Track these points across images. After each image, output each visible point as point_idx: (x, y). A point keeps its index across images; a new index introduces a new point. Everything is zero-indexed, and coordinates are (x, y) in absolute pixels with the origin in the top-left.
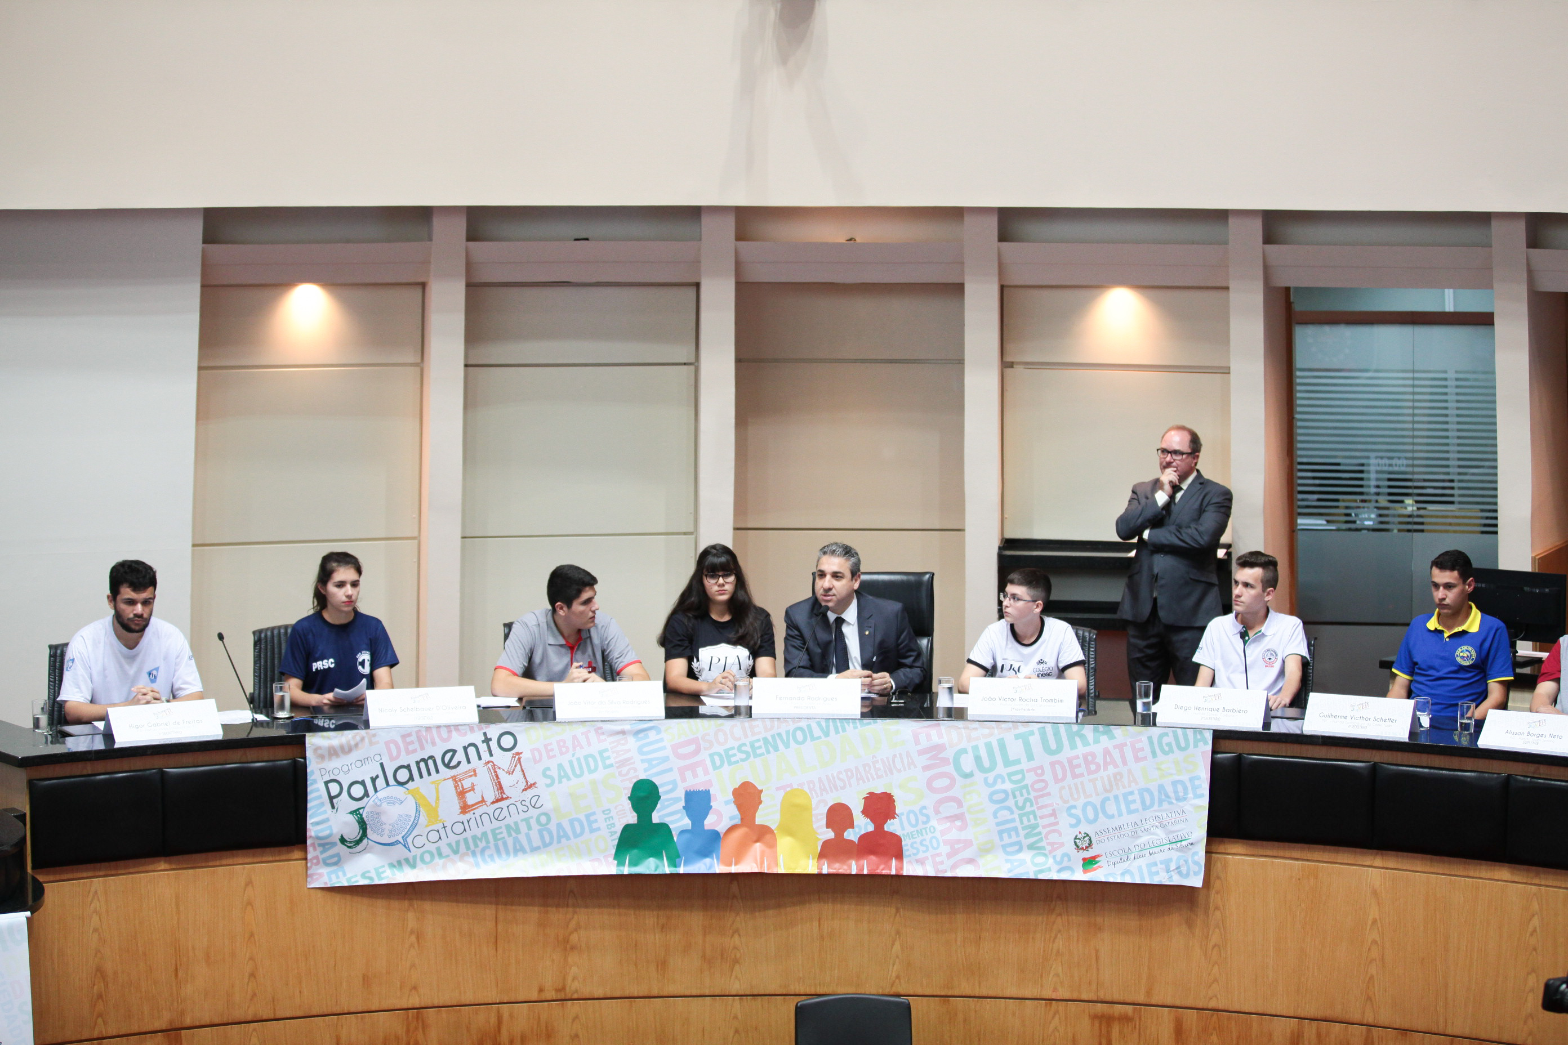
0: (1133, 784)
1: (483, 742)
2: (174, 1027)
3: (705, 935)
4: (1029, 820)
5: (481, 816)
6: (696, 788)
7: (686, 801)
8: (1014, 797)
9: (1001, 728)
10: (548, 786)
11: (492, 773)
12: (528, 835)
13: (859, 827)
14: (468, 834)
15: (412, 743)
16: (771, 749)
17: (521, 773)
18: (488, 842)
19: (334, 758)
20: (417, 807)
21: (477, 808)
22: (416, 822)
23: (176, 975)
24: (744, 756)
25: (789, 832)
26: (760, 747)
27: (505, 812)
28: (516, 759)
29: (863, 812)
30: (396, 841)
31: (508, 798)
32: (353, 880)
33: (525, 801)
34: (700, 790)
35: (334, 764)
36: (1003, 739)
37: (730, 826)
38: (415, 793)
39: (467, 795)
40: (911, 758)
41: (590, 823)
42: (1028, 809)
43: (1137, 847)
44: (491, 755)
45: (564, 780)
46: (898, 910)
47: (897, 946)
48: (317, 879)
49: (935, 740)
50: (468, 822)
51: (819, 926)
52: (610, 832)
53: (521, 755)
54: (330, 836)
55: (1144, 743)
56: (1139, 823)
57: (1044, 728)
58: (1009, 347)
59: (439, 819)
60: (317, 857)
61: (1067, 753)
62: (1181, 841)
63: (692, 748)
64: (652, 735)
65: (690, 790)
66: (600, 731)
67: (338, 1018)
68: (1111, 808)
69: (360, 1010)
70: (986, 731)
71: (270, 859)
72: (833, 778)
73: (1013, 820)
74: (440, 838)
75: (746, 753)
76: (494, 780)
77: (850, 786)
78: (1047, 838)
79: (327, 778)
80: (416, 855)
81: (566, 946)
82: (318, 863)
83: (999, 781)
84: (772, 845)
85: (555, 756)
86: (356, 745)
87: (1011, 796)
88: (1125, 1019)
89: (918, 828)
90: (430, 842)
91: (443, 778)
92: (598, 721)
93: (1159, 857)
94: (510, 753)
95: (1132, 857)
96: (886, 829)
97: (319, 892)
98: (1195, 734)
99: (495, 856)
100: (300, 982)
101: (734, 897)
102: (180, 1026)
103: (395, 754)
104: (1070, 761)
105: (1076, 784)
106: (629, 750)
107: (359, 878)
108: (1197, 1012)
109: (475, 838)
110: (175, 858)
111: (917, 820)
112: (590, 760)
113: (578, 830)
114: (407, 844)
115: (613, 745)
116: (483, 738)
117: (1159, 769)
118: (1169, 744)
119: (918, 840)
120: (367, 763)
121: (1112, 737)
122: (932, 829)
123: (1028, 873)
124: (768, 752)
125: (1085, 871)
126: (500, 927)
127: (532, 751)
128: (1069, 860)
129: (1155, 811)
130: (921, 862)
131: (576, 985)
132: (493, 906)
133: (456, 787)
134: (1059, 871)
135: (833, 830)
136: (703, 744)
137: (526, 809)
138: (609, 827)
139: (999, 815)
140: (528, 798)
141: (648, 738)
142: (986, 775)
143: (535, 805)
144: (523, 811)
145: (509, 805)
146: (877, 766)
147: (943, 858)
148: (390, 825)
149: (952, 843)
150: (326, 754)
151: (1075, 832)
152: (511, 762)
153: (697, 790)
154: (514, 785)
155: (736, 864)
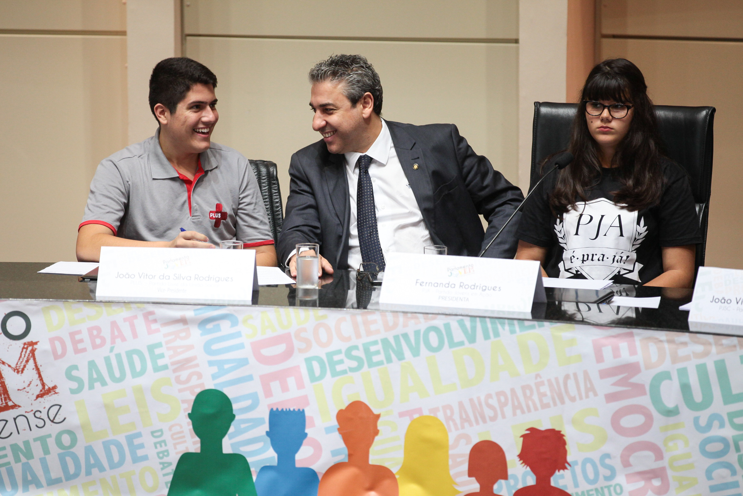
6: (286, 406)
7: (271, 424)
8: (737, 449)
9: (722, 345)
10: (73, 392)
12: (43, 461)
13: (515, 478)
16: (393, 356)
17: (35, 372)
24: (354, 364)
25: (417, 479)
26: (378, 353)
27: (11, 426)
28: (28, 352)
29: (524, 457)
31: (15, 406)
33: (40, 412)
34: (292, 409)
36: (723, 361)
37: (332, 464)
40: (591, 383)
41: (133, 448)
45: (97, 385)
49: (626, 357)
52: (161, 463)
53: (35, 346)
63: (281, 348)
64: (225, 327)
65: (277, 409)
66: (151, 317)
70: (699, 348)
72: (480, 404)
75: (359, 359)
77: (504, 417)
83: (716, 423)
85: (84, 350)
87: (732, 448)
89: (598, 486)
92: (148, 303)
94: (20, 343)
96: (553, 484)
106: (191, 347)
111: (597, 473)
112: (136, 358)
113: (116, 458)
115: (169, 338)
122: (618, 488)
124: (389, 360)
127: (52, 341)
135: (478, 481)
136: (297, 344)
137: (41, 423)
138: (161, 455)
139: (714, 474)
140: (45, 408)
141: (220, 330)
142: (697, 414)
143: (54, 419)
144: (37, 426)
145: (17, 417)
146: (543, 389)
152: (21, 355)
153: (286, 409)
154: (25, 388)
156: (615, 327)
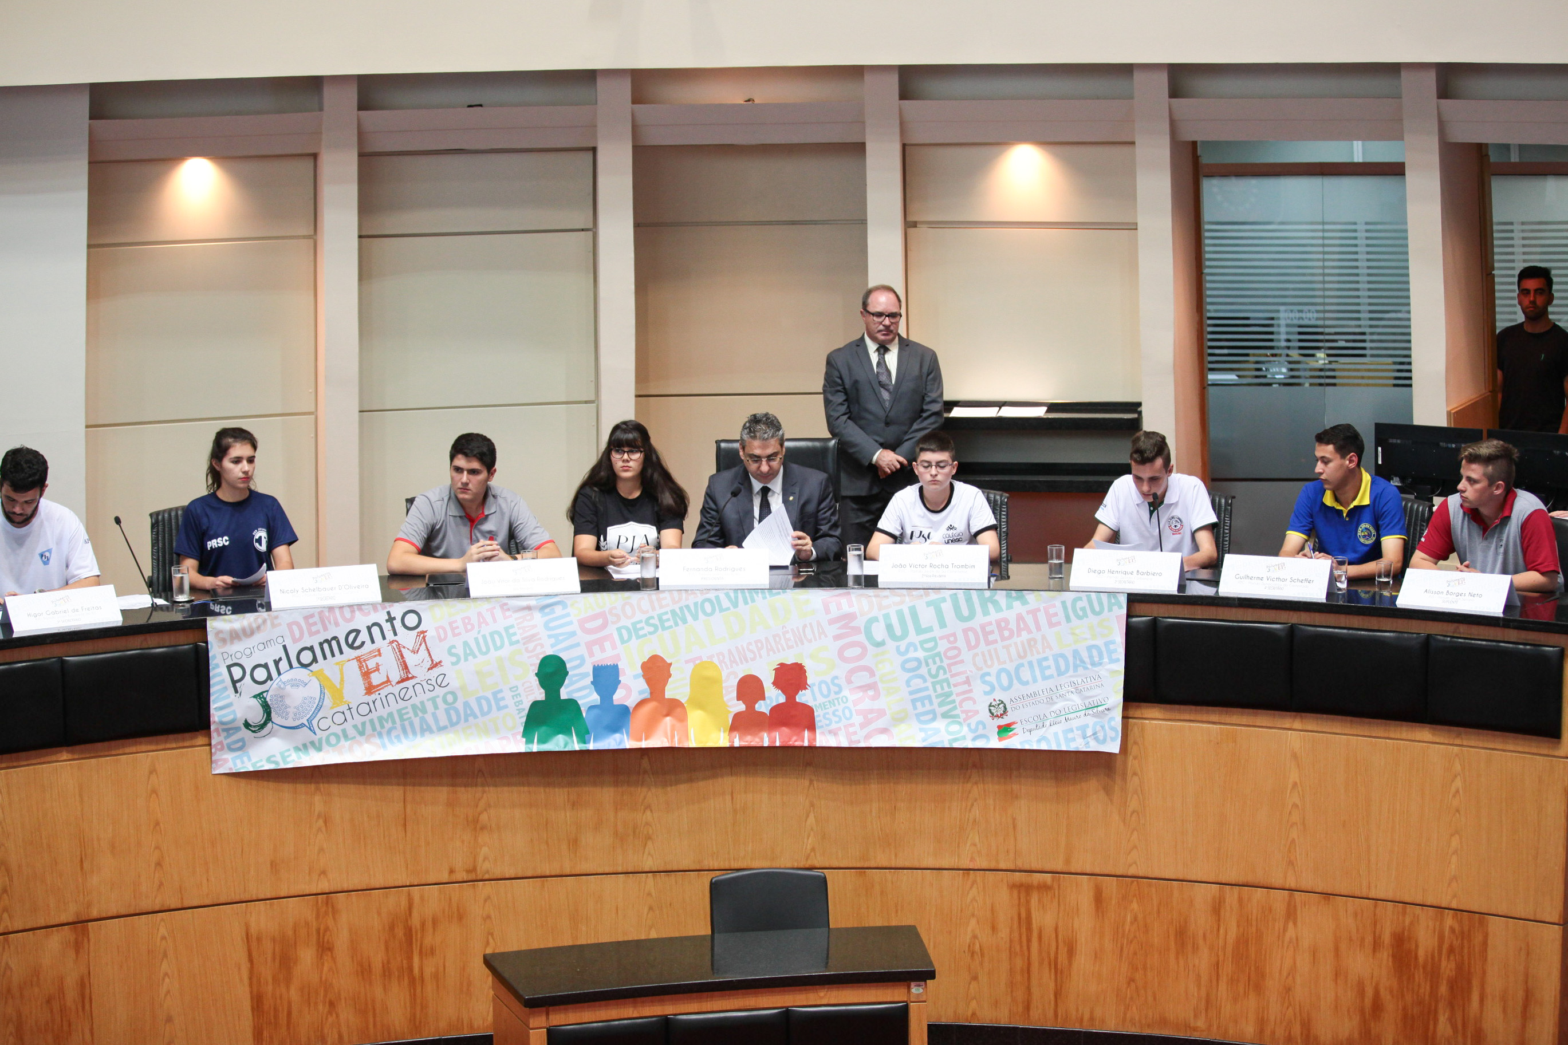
0: (1047, 650)
1: (387, 621)
2: (80, 919)
3: (616, 812)
4: (942, 688)
5: (386, 696)
6: (604, 663)
7: (595, 676)
8: (927, 665)
9: (913, 595)
10: (453, 664)
11: (396, 653)
12: (434, 715)
13: (770, 698)
14: (374, 715)
15: (315, 624)
16: (679, 622)
17: (426, 652)
18: (394, 722)
19: (236, 641)
20: (321, 689)
21: (383, 688)
22: (320, 704)
23: (82, 868)
24: (652, 629)
25: (700, 706)
26: (668, 620)
28: (421, 638)
29: (776, 683)
30: (301, 725)
31: (413, 677)
32: (258, 765)
33: (431, 680)
34: (608, 664)
35: (236, 648)
36: (914, 607)
37: (639, 701)
38: (319, 676)
39: (372, 675)
40: (823, 629)
41: (497, 701)
42: (941, 676)
43: (1053, 714)
44: (395, 634)
45: (470, 658)
46: (811, 781)
47: (812, 816)
48: (222, 765)
49: (846, 609)
50: (374, 703)
51: (732, 798)
52: (517, 710)
53: (425, 634)
54: (234, 720)
55: (1058, 608)
56: (1054, 689)
57: (955, 594)
58: (912, 207)
59: (344, 700)
60: (221, 743)
61: (980, 619)
62: (1097, 707)
63: (599, 622)
64: (559, 610)
65: (598, 665)
66: (505, 607)
67: (247, 906)
68: (1026, 674)
69: (269, 897)
70: (897, 599)
71: (174, 745)
72: (744, 650)
73: (927, 689)
74: (346, 719)
75: (655, 626)
76: (399, 660)
77: (761, 657)
78: (961, 706)
79: (229, 662)
80: (322, 738)
81: (475, 826)
82: (222, 749)
83: (912, 648)
84: (683, 719)
85: (459, 634)
86: (258, 628)
87: (924, 664)
88: (1043, 887)
89: (830, 698)
90: (335, 724)
91: (347, 659)
92: (503, 597)
93: (1075, 724)
94: (415, 632)
95: (1047, 723)
96: (797, 700)
97: (224, 778)
98: (1109, 598)
99: (402, 737)
100: (207, 871)
101: (645, 772)
102: (87, 918)
103: (297, 634)
104: (983, 627)
105: (989, 651)
106: (535, 626)
107: (264, 762)
108: (1117, 880)
109: (381, 719)
110: (78, 748)
111: (829, 690)
112: (496, 637)
113: (486, 708)
114: (313, 727)
115: (519, 621)
116: (387, 617)
117: (1073, 634)
118: (1083, 609)
119: (830, 711)
120: (270, 645)
121: (1025, 602)
122: (844, 698)
123: (942, 742)
124: (676, 624)
125: (1000, 739)
126: (408, 810)
127: (437, 629)
128: (984, 727)
129: (1071, 676)
130: (834, 733)
131: (487, 865)
132: (401, 788)
133: (360, 668)
134: (974, 739)
135: (744, 703)
136: (610, 618)
137: (431, 688)
138: (517, 704)
139: (912, 683)
140: (434, 677)
141: (555, 613)
142: (898, 644)
143: (441, 684)
144: (429, 690)
145: (415, 685)
146: (787, 636)
147: (857, 728)
148: (295, 708)
149: (865, 713)
150: (228, 637)
151: (989, 699)
152: (416, 641)
153: (605, 665)
154: (419, 664)
155: (646, 740)
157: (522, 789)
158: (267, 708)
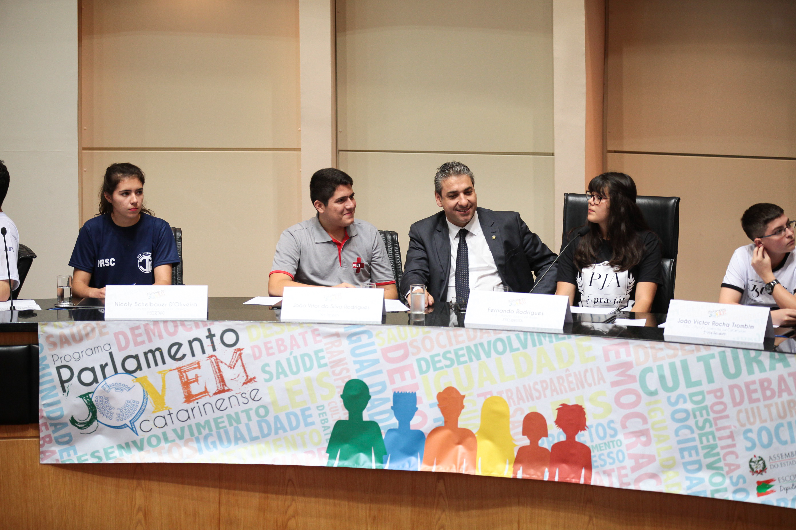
1: (207, 337)
4: (708, 441)
5: (204, 405)
7: (395, 402)
8: (695, 417)
9: (685, 350)
10: (266, 381)
11: (214, 367)
12: (247, 425)
13: (553, 436)
14: (192, 422)
15: (140, 335)
16: (474, 358)
17: (242, 368)
18: (210, 430)
19: (66, 345)
20: (144, 394)
21: (201, 398)
22: (143, 407)
24: (448, 363)
25: (489, 437)
26: (463, 355)
28: (237, 355)
29: (558, 422)
30: (124, 425)
31: (229, 390)
32: (83, 458)
33: (245, 393)
34: (408, 392)
35: (66, 351)
36: (686, 360)
37: (434, 427)
38: (143, 382)
39: (192, 385)
40: (602, 374)
41: (305, 417)
42: (707, 429)
44: (214, 349)
45: (282, 376)
46: (591, 518)
48: (49, 456)
49: (624, 357)
50: (192, 410)
51: (519, 527)
52: (323, 427)
53: (242, 351)
54: (61, 417)
57: (724, 352)
59: (165, 406)
60: (49, 436)
61: (745, 377)
63: (401, 352)
64: (364, 339)
65: (398, 392)
66: (316, 333)
68: (785, 434)
70: (671, 352)
71: (6, 435)
72: (530, 388)
73: (693, 440)
74: (166, 424)
75: (451, 360)
76: (216, 373)
77: (545, 397)
78: (725, 459)
79: (59, 364)
80: (143, 439)
82: (50, 442)
83: (681, 400)
84: (472, 449)
85: (273, 354)
86: (87, 335)
87: (692, 416)
90: (156, 427)
91: (169, 369)
92: (314, 323)
94: (232, 349)
96: (577, 440)
97: (51, 468)
99: (218, 443)
101: (441, 494)
103: (123, 344)
104: (747, 385)
105: (752, 409)
106: (342, 352)
107: (88, 456)
109: (198, 425)
111: (605, 433)
112: (306, 359)
113: (294, 424)
114: (135, 428)
115: (328, 346)
116: (207, 334)
119: (605, 452)
120: (97, 351)
121: (787, 365)
122: (619, 443)
123: (705, 491)
124: (471, 360)
125: (759, 495)
126: (223, 510)
127: (253, 348)
130: (608, 473)
132: (217, 490)
133: (181, 377)
134: (735, 492)
135: (529, 438)
136: (411, 350)
137: (246, 401)
138: (323, 422)
139: (680, 433)
140: (248, 391)
141: (361, 341)
142: (669, 394)
143: (254, 398)
144: (243, 403)
145: (230, 397)
146: (570, 379)
147: (628, 471)
148: (118, 409)
149: (636, 457)
150: (58, 341)
151: (750, 455)
152: (233, 357)
153: (404, 392)
154: (235, 378)
155: (437, 464)
156: (617, 338)
157: (328, 500)
158: (92, 408)
